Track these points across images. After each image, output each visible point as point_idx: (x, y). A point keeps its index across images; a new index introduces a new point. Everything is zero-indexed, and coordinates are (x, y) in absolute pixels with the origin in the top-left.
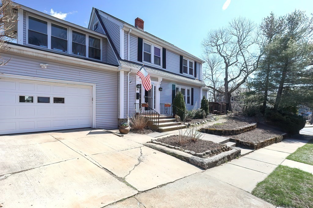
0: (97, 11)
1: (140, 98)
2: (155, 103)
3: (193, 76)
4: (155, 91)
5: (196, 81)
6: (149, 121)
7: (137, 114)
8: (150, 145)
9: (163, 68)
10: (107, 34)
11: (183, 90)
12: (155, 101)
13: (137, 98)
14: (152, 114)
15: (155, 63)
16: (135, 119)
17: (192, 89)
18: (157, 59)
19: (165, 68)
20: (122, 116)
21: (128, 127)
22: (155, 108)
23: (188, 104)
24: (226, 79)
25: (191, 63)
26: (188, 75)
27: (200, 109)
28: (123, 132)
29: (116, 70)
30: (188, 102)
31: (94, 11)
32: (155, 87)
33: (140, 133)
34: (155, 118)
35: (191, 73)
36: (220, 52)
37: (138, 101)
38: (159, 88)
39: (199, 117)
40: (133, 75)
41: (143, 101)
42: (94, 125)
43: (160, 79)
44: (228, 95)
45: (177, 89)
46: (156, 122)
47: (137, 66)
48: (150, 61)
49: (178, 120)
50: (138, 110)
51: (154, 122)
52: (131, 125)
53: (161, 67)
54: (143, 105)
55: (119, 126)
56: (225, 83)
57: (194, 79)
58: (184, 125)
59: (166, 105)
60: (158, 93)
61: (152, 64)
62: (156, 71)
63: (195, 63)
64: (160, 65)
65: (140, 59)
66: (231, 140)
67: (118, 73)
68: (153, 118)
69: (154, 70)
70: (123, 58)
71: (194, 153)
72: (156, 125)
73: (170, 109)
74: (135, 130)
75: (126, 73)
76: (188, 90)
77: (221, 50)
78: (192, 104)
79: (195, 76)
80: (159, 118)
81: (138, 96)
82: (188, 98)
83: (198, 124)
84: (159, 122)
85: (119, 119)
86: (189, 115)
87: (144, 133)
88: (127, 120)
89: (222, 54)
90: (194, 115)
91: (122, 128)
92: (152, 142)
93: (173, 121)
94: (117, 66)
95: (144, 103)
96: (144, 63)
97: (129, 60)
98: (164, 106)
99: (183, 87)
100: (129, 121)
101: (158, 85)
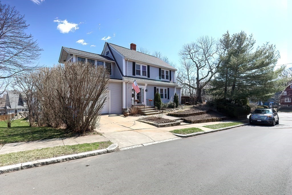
0: (108, 44)
1: (134, 96)
2: (143, 99)
3: (169, 80)
4: (143, 92)
5: (171, 84)
6: (139, 110)
7: (133, 106)
8: (139, 120)
9: (148, 77)
10: (115, 61)
11: (162, 90)
12: (143, 97)
13: (133, 97)
14: (141, 106)
15: (143, 75)
16: (131, 109)
17: (168, 89)
18: (144, 72)
19: (149, 77)
20: (124, 107)
21: (128, 113)
22: (143, 102)
23: (166, 99)
24: (197, 78)
25: (167, 72)
26: (165, 80)
27: (172, 102)
28: (126, 116)
29: (121, 82)
30: (166, 97)
31: (106, 44)
32: (143, 89)
33: (135, 116)
34: (142, 108)
35: (167, 78)
36: (193, 59)
37: (133, 99)
38: (146, 90)
39: (171, 107)
40: (131, 84)
41: (136, 99)
42: (110, 112)
43: (146, 85)
44: (199, 90)
45: (158, 89)
46: (143, 110)
47: (132, 78)
48: (140, 75)
49: (156, 109)
50: (133, 104)
51: (142, 110)
52: (129, 112)
53: (146, 77)
54: (136, 101)
55: (122, 113)
56: (197, 81)
57: (170, 82)
58: (159, 112)
59: (150, 100)
60: (145, 93)
61: (141, 76)
62: (144, 80)
63: (170, 71)
64: (146, 76)
65: (134, 74)
66: (181, 119)
67: (122, 83)
68: (141, 108)
69: (142, 80)
70: (124, 75)
71: (156, 122)
72: (143, 112)
73: (152, 103)
74: (132, 115)
75: (126, 83)
76: (165, 90)
77: (193, 57)
78: (168, 98)
79: (170, 80)
80: (144, 108)
81: (133, 95)
82: (166, 95)
83: (169, 111)
84: (144, 110)
85: (122, 109)
86: (164, 106)
87: (136, 116)
88: (127, 109)
89: (194, 60)
90: (167, 106)
91: (125, 113)
92: (140, 119)
93: (153, 110)
94: (122, 79)
95: (137, 99)
96: (136, 76)
97: (128, 76)
98: (148, 101)
99: (162, 88)
100: (128, 110)
101: (145, 88)
